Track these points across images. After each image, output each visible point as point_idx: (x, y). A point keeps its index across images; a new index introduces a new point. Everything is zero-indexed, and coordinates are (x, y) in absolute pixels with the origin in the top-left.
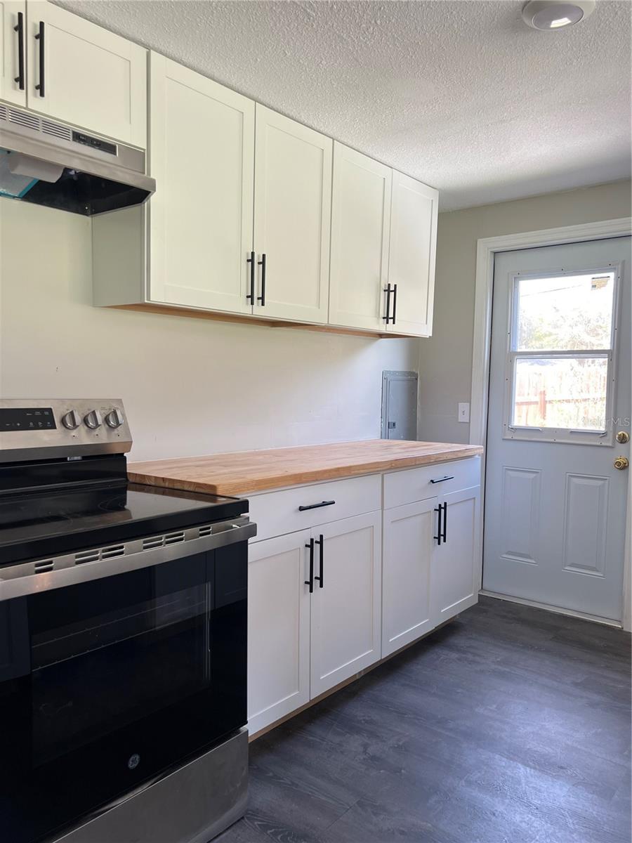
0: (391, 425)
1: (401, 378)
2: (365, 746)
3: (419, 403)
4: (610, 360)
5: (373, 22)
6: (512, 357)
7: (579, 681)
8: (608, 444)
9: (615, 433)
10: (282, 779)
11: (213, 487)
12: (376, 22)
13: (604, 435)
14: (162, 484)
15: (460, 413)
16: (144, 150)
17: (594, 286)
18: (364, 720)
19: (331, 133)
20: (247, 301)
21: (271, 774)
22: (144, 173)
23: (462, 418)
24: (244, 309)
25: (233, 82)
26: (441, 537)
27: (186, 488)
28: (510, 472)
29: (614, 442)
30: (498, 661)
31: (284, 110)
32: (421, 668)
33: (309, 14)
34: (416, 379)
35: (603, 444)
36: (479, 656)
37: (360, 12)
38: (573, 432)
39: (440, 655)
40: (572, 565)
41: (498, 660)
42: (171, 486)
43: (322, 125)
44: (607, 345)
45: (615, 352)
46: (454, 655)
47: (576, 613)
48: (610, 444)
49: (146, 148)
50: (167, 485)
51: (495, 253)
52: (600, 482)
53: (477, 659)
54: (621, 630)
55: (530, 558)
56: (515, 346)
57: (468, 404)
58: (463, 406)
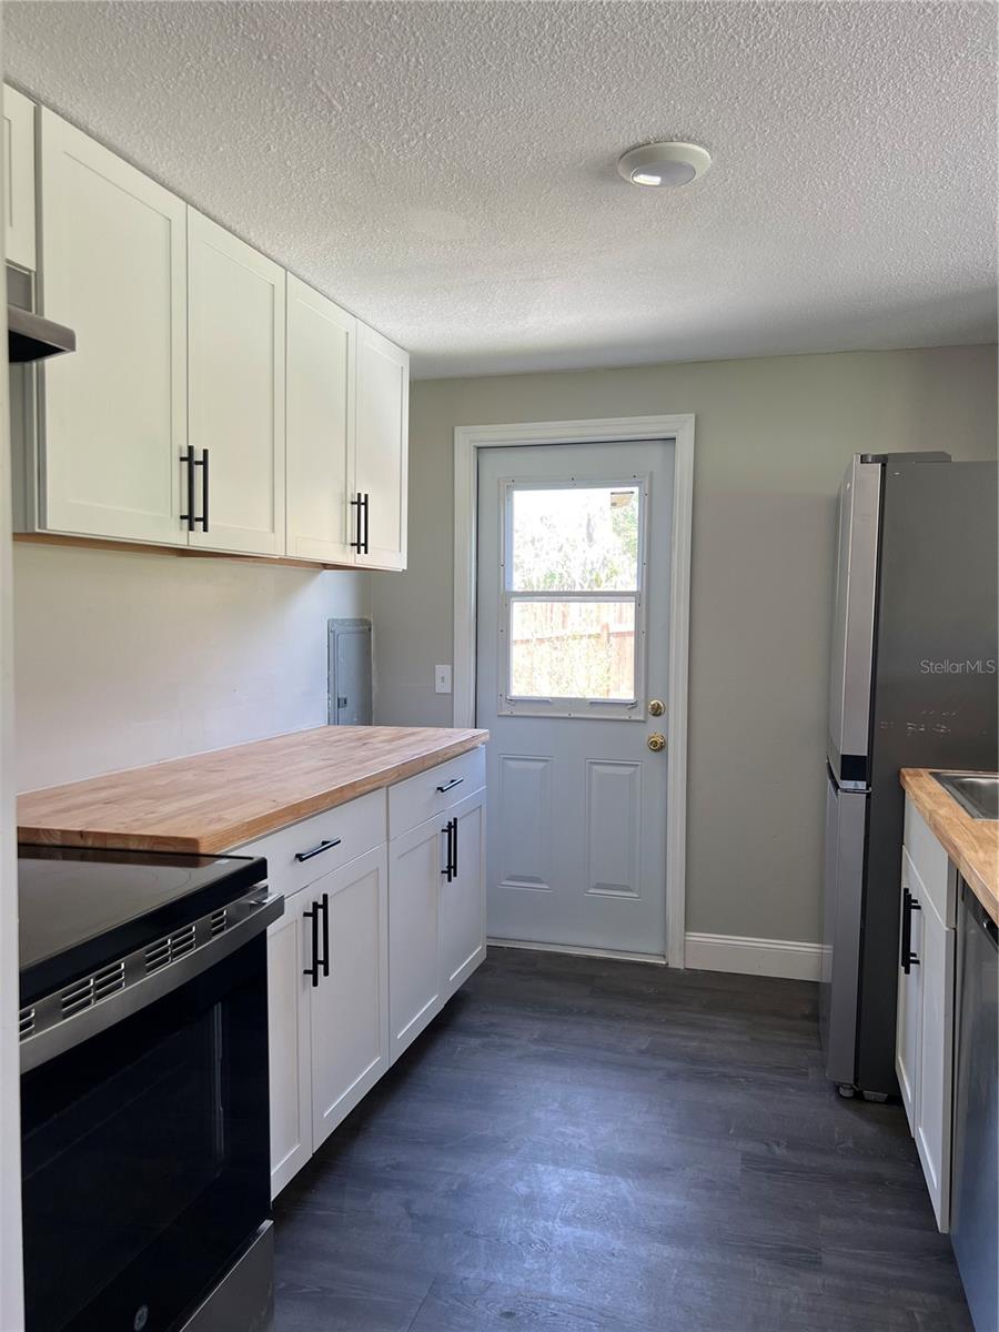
0: (342, 702)
1: (350, 628)
2: (407, 1205)
3: (374, 667)
4: (638, 605)
5: (421, 134)
6: (506, 598)
7: (643, 1047)
8: (638, 718)
9: (647, 701)
10: (305, 1287)
11: (194, 842)
12: (425, 134)
13: (633, 705)
14: (80, 843)
15: (438, 681)
16: (30, 271)
17: (614, 504)
18: (388, 1166)
19: (284, 260)
20: (181, 524)
21: (283, 1285)
22: (31, 311)
23: (442, 687)
24: (178, 537)
25: (161, 170)
26: (451, 870)
27: (133, 846)
28: (510, 762)
29: (646, 716)
30: (535, 1039)
31: (226, 220)
32: (435, 1071)
33: (332, 106)
34: (370, 630)
35: (633, 718)
36: (509, 1036)
37: (409, 119)
38: (594, 703)
39: (456, 1045)
40: (598, 886)
41: (535, 1036)
42: (97, 845)
43: (277, 248)
44: (633, 587)
45: (644, 595)
46: (475, 1042)
47: (605, 952)
48: (641, 718)
49: (33, 268)
50: (89, 843)
51: (479, 448)
52: (628, 771)
53: (508, 1041)
54: (666, 967)
55: (542, 883)
56: (511, 584)
57: (450, 667)
58: (442, 670)
